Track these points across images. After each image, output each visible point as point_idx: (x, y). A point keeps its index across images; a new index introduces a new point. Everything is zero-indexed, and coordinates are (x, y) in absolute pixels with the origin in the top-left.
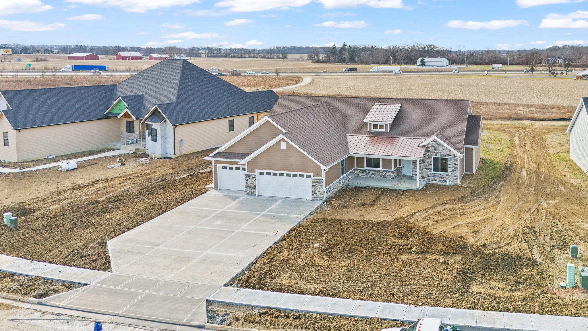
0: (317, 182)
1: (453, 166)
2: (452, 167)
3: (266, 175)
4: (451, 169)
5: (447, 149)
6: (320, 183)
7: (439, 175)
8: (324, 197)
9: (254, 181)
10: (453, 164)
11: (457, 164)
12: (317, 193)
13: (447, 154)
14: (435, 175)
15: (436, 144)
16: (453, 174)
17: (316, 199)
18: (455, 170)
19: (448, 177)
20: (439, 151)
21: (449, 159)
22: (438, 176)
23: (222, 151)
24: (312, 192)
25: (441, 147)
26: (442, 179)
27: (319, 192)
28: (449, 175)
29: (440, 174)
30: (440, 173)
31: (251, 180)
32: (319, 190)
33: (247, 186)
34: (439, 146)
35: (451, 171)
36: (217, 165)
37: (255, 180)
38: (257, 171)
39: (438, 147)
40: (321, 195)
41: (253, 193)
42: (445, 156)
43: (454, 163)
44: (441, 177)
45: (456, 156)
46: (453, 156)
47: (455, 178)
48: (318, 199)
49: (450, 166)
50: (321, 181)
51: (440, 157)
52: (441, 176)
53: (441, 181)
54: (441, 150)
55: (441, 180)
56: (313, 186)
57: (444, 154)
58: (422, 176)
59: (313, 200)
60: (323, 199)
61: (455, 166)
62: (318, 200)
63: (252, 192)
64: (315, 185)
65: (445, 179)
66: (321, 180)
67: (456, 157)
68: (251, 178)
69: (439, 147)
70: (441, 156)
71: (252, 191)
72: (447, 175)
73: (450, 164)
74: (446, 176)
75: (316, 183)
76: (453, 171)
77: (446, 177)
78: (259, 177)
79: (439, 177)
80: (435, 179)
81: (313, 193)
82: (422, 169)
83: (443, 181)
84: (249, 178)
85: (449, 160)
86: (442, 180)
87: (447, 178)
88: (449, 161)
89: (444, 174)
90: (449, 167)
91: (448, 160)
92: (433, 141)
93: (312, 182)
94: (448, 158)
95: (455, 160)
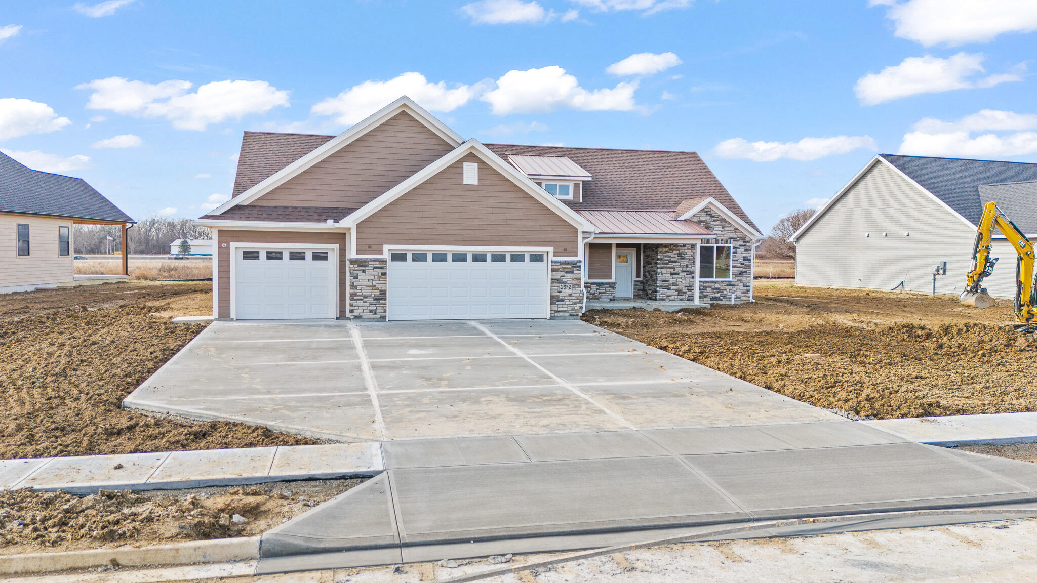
0: (564, 270)
1: (742, 264)
2: (739, 265)
3: (413, 260)
4: (737, 270)
5: (732, 225)
6: (573, 273)
7: (713, 285)
8: (581, 308)
9: (379, 278)
10: (741, 260)
11: (749, 258)
12: (563, 300)
13: (730, 238)
14: (705, 285)
15: (708, 217)
16: (740, 281)
17: (561, 314)
18: (746, 272)
19: (730, 288)
20: (715, 232)
21: (734, 248)
22: (710, 287)
23: (246, 204)
24: (552, 297)
25: (718, 223)
26: (718, 292)
27: (570, 295)
28: (733, 283)
29: (715, 282)
30: (714, 279)
31: (368, 277)
32: (570, 292)
33: (356, 295)
34: (715, 221)
35: (737, 275)
36: (228, 248)
37: (384, 274)
38: (388, 249)
39: (712, 224)
40: (575, 303)
41: (375, 313)
42: (726, 243)
43: (744, 257)
44: (717, 289)
45: (748, 242)
46: (741, 243)
47: (746, 288)
48: (567, 314)
49: (736, 263)
50: (576, 265)
51: (715, 245)
52: (717, 286)
53: (716, 297)
54: (717, 229)
55: (716, 295)
56: (553, 281)
57: (725, 237)
58: (676, 291)
59: (552, 318)
60: (580, 315)
61: (746, 263)
62: (564, 318)
63: (371, 311)
64: (558, 277)
65: (725, 292)
66: (577, 262)
67: (748, 244)
68: (369, 269)
69: (715, 223)
70: (717, 242)
71: (373, 308)
72: (730, 284)
73: (734, 259)
74: (727, 285)
75: (563, 273)
76: (741, 274)
77: (726, 287)
78: (392, 267)
79: (713, 289)
80: (704, 293)
81: (554, 299)
82: (678, 274)
83: (721, 298)
84: (364, 271)
85: (734, 250)
86: (718, 295)
87: (728, 290)
88: (734, 253)
89: (722, 282)
90: (734, 267)
91: (732, 250)
92: (703, 210)
93: (553, 271)
94: (732, 246)
95: (746, 250)
